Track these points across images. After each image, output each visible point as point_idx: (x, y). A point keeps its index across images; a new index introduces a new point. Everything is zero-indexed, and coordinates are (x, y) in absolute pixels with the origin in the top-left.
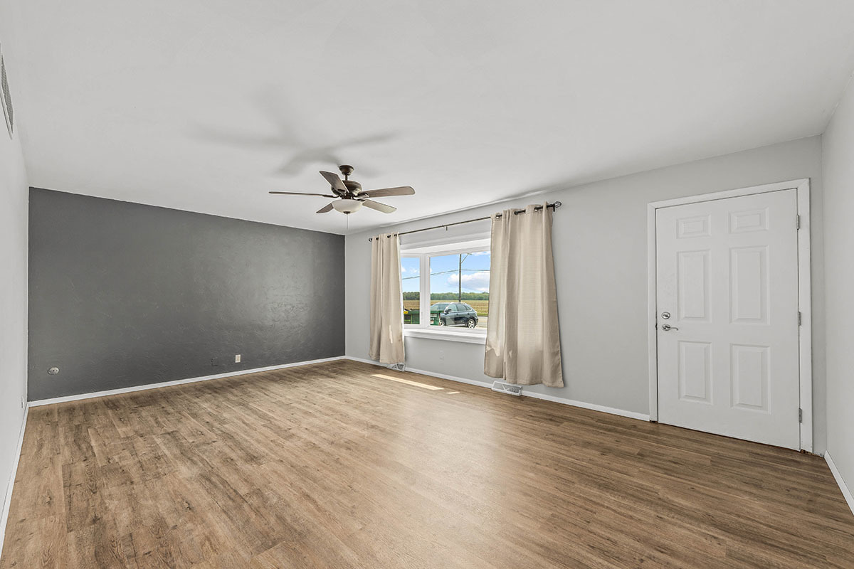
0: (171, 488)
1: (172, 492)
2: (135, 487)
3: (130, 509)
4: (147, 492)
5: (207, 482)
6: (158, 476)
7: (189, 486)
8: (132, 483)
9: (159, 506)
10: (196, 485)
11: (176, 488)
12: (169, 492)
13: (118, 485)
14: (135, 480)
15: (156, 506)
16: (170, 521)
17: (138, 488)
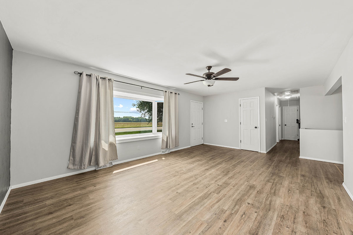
0: (290, 199)
1: (290, 198)
2: (304, 209)
3: (309, 202)
4: (300, 204)
5: (276, 192)
6: (291, 207)
7: (283, 195)
8: (304, 212)
9: (298, 197)
10: (280, 194)
11: (288, 198)
12: (291, 198)
13: (311, 216)
14: (302, 213)
15: (299, 197)
16: (298, 191)
17: (302, 208)
